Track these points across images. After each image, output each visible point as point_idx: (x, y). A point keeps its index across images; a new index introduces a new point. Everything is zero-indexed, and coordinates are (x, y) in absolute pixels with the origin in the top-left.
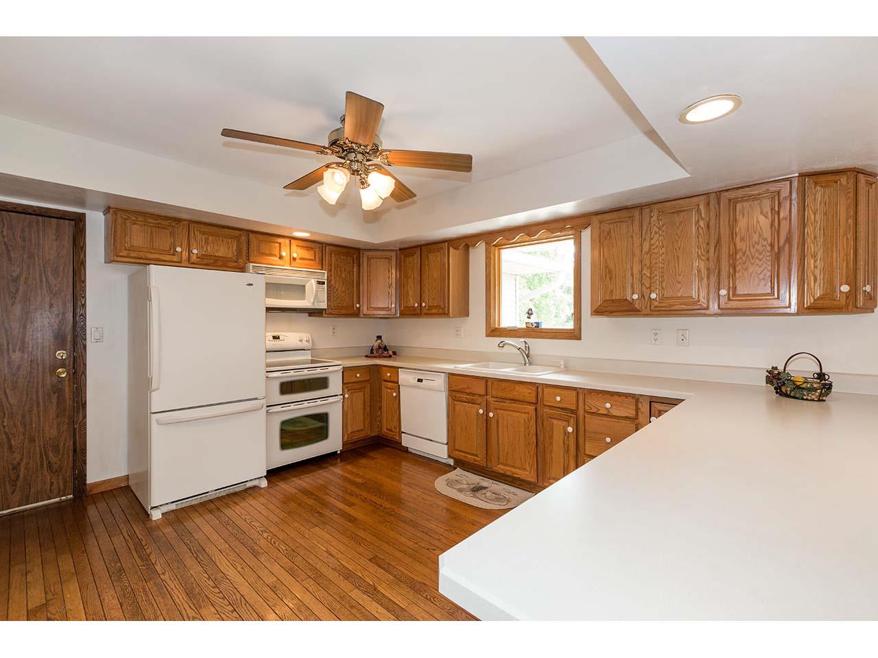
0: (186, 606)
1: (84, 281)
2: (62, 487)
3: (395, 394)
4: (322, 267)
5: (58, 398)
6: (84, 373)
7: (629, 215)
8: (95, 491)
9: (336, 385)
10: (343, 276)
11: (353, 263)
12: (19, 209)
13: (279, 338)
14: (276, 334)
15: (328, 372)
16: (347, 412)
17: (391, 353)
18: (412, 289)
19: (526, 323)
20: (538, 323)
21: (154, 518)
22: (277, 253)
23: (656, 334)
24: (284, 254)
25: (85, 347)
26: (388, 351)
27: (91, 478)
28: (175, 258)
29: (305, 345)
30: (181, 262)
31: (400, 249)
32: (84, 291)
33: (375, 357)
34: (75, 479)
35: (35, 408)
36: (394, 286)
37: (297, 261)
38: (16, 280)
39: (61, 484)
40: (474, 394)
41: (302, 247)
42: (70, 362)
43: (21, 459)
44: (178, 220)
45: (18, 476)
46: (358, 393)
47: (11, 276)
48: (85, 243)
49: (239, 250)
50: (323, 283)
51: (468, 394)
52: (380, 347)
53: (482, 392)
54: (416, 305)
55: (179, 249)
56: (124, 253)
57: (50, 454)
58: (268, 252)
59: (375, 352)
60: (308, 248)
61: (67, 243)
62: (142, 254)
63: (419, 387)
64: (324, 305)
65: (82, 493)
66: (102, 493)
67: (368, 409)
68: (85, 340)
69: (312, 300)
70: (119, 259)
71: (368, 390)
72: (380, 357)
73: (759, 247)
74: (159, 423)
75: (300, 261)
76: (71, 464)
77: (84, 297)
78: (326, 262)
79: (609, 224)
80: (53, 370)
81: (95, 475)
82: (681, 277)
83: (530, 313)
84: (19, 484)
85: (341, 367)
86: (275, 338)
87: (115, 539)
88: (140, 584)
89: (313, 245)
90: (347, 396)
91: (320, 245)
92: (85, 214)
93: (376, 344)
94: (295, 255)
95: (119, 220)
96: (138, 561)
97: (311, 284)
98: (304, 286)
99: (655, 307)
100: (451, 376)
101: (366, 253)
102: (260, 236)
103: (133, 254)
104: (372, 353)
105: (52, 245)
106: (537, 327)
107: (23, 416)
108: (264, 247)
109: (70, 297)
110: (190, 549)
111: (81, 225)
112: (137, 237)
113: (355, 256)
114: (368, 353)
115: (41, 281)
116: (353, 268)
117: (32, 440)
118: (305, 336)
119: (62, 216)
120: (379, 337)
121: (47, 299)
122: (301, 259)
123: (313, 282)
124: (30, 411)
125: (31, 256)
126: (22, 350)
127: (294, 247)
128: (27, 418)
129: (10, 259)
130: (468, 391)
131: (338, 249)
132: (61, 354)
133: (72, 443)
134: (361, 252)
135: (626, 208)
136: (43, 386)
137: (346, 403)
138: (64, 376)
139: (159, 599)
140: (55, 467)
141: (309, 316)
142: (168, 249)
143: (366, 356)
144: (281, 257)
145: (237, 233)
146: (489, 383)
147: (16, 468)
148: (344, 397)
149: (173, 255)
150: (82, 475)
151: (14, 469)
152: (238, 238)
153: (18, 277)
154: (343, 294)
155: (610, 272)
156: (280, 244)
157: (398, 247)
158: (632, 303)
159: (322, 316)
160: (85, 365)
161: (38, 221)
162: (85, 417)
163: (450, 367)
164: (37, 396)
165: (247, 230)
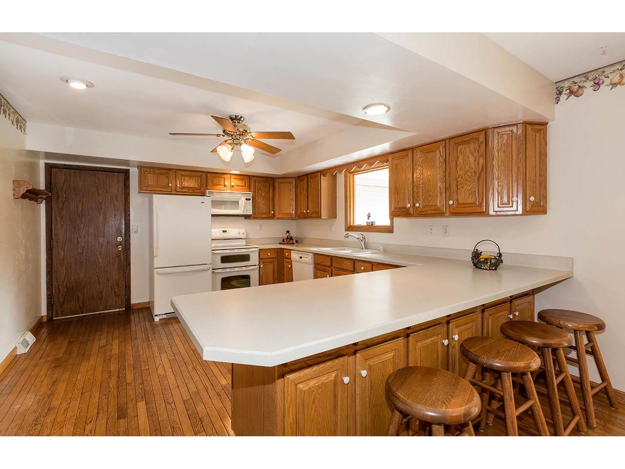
0: (156, 352)
1: (129, 203)
2: (120, 304)
3: (290, 266)
4: (250, 190)
5: (118, 260)
6: (129, 249)
7: (406, 154)
8: (135, 308)
9: (254, 259)
10: (263, 194)
11: (270, 186)
12: (102, 170)
13: (226, 232)
14: (224, 230)
15: (249, 252)
16: (262, 276)
17: (294, 242)
18: (303, 202)
19: (367, 222)
20: (372, 222)
21: (155, 320)
22: (223, 183)
23: (431, 229)
24: (226, 184)
25: (130, 235)
26: (293, 240)
27: (133, 301)
28: (169, 190)
29: (242, 236)
30: (171, 192)
31: (298, 177)
32: (129, 208)
33: (284, 244)
34: (126, 301)
35: (109, 264)
36: (294, 200)
37: (235, 187)
38: (101, 204)
39: (120, 303)
40: (326, 266)
41: (238, 179)
42: (123, 243)
43: (104, 289)
44: (170, 169)
45: (102, 297)
46: (269, 265)
47: (99, 201)
48: (129, 184)
49: (201, 183)
50: (250, 199)
51: (323, 266)
52: (288, 238)
53: (329, 264)
54: (305, 211)
55: (170, 185)
56: (145, 188)
57: (115, 288)
58: (217, 183)
59: (285, 240)
60: (241, 179)
61: (122, 184)
62: (153, 189)
63: (300, 262)
64: (250, 213)
65: (129, 309)
66: (137, 309)
67: (276, 275)
68: (130, 232)
69: (243, 210)
70: (143, 191)
71: (276, 264)
72: (288, 244)
73: (469, 174)
74: (157, 273)
75: (236, 187)
76: (124, 294)
77: (129, 211)
78: (252, 188)
79: (397, 160)
80: (116, 246)
81: (135, 300)
82: (431, 193)
83: (369, 216)
84: (103, 300)
85: (258, 249)
86: (224, 231)
87: (137, 327)
88: (141, 343)
89: (243, 177)
90: (262, 266)
91: (248, 177)
92: (129, 170)
93: (285, 236)
94: (233, 184)
95: (143, 172)
96: (144, 335)
97: (242, 201)
98: (238, 202)
99: (419, 212)
100: (316, 255)
101: (278, 180)
102: (213, 174)
103: (149, 189)
104: (283, 242)
105: (116, 187)
106: (372, 225)
107: (104, 268)
108: (216, 181)
109: (123, 211)
110: (166, 334)
111: (128, 175)
112: (151, 180)
113: (271, 183)
114: (281, 242)
115: (111, 204)
116: (270, 190)
117: (108, 280)
118: (242, 231)
119: (119, 171)
120: (288, 232)
121: (113, 212)
122: (237, 186)
123: (243, 199)
124: (107, 266)
125: (107, 192)
126: (104, 237)
127: (232, 180)
128: (106, 269)
129: (98, 193)
130: (323, 264)
131: (260, 179)
132: (119, 239)
133: (124, 283)
134: (275, 179)
135: (405, 150)
136: (112, 254)
137: (261, 269)
138: (120, 249)
139: (147, 349)
140: (118, 294)
141: (245, 219)
142: (165, 185)
143: (280, 243)
144: (225, 186)
145: (200, 174)
146: (333, 259)
147: (102, 292)
148: (260, 267)
149: (168, 188)
150: (129, 299)
151: (101, 293)
152: (201, 176)
153: (102, 202)
154: (263, 206)
155: (397, 190)
156: (224, 178)
157: (296, 176)
158: (408, 209)
159: (250, 219)
160: (130, 245)
161: (109, 174)
162: (130, 270)
163: (316, 249)
164: (110, 259)
165: (206, 172)
